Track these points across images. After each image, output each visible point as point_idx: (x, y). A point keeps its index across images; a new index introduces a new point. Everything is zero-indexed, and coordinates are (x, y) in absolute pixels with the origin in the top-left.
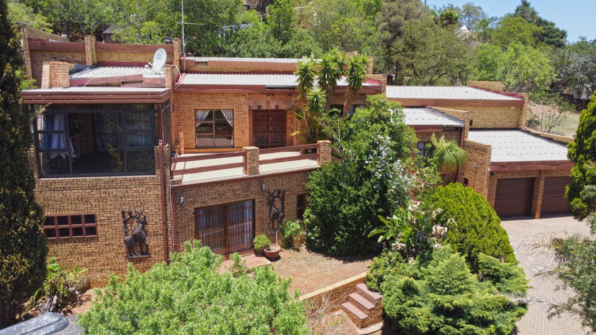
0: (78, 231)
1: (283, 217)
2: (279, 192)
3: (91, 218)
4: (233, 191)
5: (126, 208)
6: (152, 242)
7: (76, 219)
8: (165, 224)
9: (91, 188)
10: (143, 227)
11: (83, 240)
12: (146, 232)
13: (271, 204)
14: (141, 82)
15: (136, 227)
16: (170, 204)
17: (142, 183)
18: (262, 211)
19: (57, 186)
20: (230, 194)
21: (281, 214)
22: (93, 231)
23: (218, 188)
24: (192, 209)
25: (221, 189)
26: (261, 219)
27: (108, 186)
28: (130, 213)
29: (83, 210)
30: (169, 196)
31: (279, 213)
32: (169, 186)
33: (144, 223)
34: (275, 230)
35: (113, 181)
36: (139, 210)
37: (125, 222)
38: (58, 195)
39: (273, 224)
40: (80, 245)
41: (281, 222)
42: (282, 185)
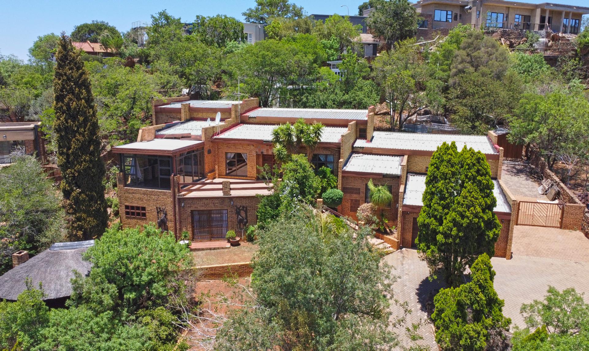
0: (138, 214)
1: (247, 222)
2: (243, 207)
3: (144, 209)
4: (214, 203)
5: (158, 206)
6: (170, 224)
7: (138, 208)
8: (175, 216)
9: (144, 194)
10: (165, 216)
11: (140, 219)
12: (167, 219)
13: (238, 213)
14: (190, 137)
15: (162, 216)
16: (177, 206)
17: (165, 194)
18: (233, 218)
19: (130, 191)
20: (211, 205)
21: (245, 220)
22: (144, 215)
23: (204, 201)
24: (189, 210)
25: (206, 202)
26: (231, 221)
27: (151, 194)
28: (160, 209)
29: (140, 204)
30: (177, 203)
31: (243, 219)
32: (177, 197)
33: (166, 214)
34: (241, 229)
35: (153, 192)
36: (164, 207)
37: (158, 213)
38: (131, 196)
39: (240, 225)
40: (139, 221)
41: (245, 225)
42: (244, 203)
